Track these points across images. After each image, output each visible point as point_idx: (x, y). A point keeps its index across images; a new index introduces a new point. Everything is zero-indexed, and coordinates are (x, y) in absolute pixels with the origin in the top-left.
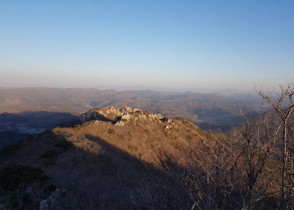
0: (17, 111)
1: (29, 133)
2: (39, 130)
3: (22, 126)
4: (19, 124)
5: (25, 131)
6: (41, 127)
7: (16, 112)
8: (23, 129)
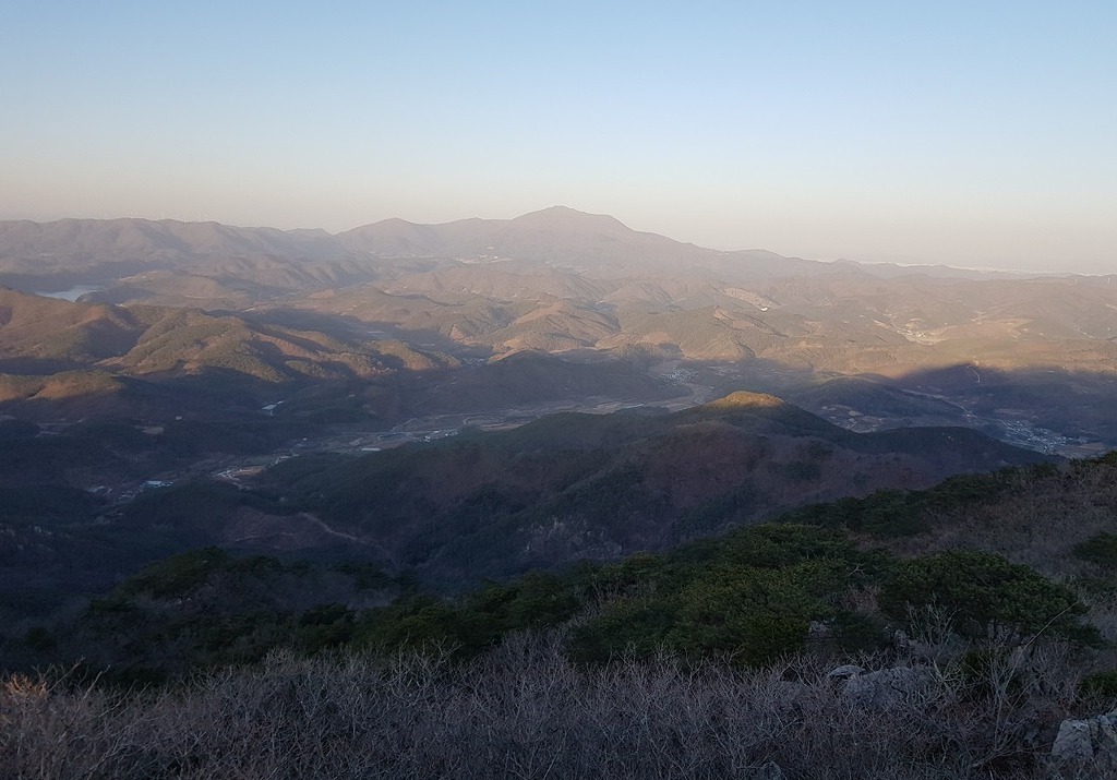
0: (1004, 363)
1: (1037, 449)
2: (1079, 444)
3: (1017, 418)
4: (1006, 411)
5: (1025, 439)
6: (1088, 435)
7: (1003, 365)
8: (1018, 430)
